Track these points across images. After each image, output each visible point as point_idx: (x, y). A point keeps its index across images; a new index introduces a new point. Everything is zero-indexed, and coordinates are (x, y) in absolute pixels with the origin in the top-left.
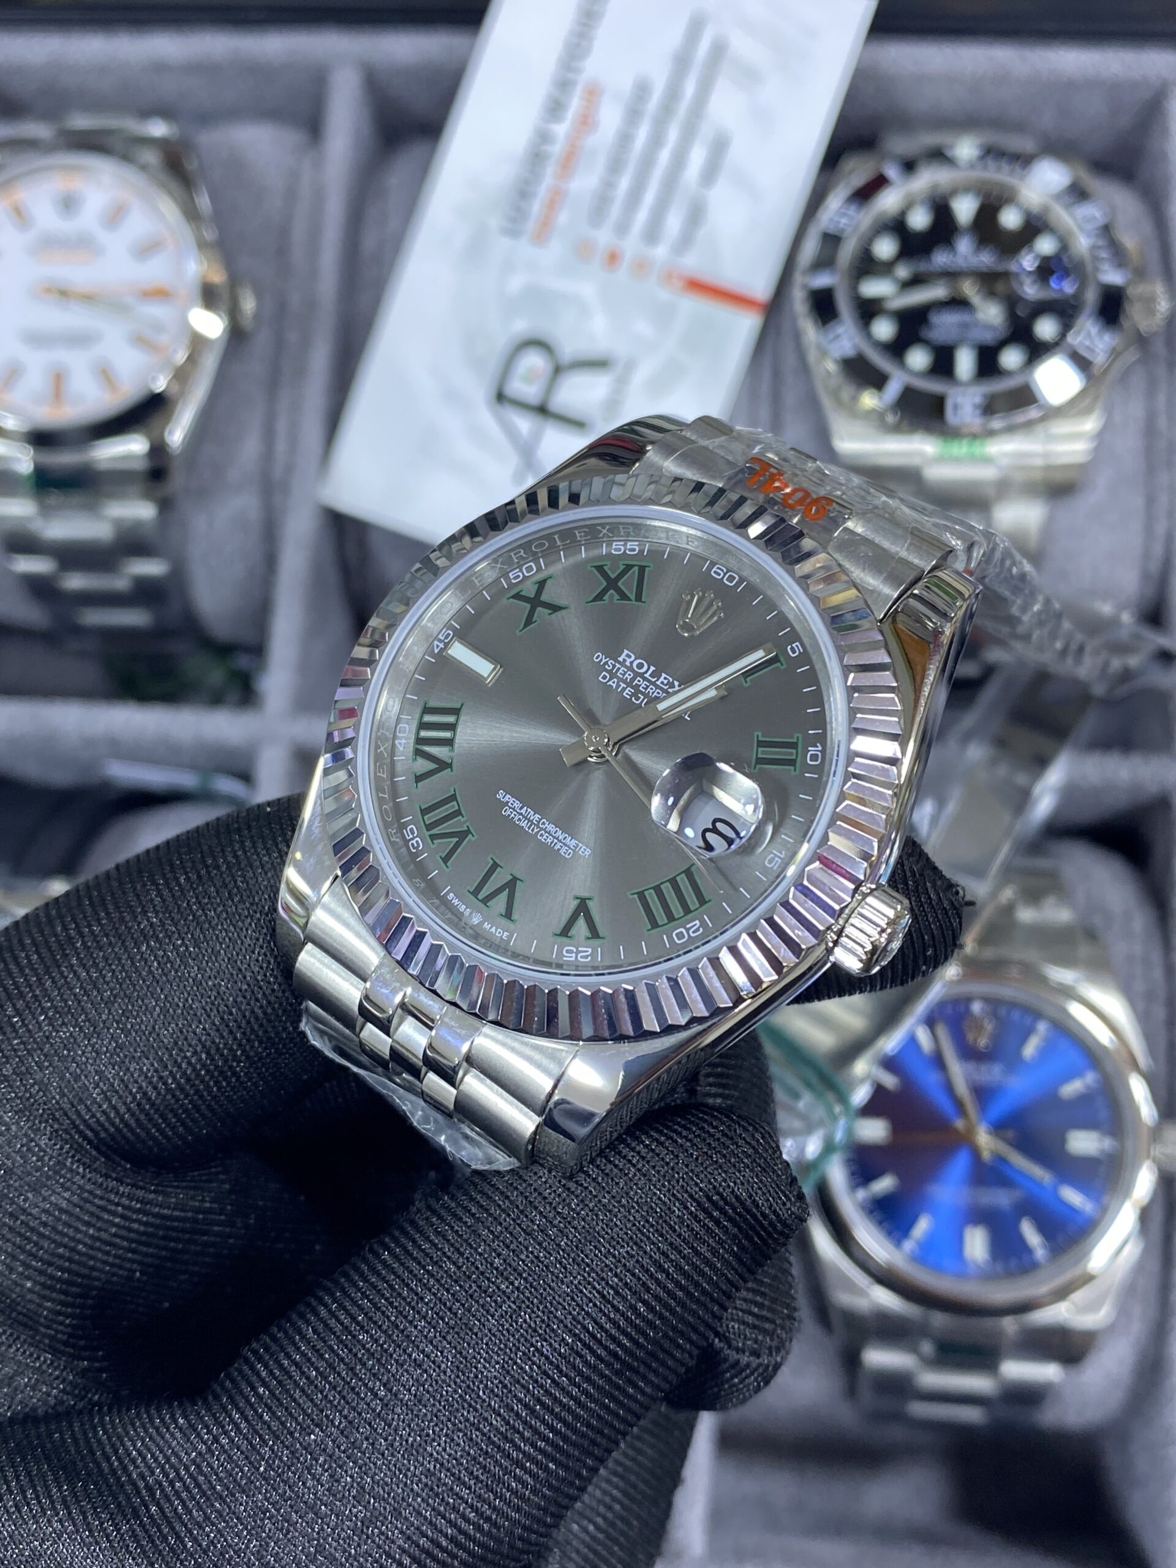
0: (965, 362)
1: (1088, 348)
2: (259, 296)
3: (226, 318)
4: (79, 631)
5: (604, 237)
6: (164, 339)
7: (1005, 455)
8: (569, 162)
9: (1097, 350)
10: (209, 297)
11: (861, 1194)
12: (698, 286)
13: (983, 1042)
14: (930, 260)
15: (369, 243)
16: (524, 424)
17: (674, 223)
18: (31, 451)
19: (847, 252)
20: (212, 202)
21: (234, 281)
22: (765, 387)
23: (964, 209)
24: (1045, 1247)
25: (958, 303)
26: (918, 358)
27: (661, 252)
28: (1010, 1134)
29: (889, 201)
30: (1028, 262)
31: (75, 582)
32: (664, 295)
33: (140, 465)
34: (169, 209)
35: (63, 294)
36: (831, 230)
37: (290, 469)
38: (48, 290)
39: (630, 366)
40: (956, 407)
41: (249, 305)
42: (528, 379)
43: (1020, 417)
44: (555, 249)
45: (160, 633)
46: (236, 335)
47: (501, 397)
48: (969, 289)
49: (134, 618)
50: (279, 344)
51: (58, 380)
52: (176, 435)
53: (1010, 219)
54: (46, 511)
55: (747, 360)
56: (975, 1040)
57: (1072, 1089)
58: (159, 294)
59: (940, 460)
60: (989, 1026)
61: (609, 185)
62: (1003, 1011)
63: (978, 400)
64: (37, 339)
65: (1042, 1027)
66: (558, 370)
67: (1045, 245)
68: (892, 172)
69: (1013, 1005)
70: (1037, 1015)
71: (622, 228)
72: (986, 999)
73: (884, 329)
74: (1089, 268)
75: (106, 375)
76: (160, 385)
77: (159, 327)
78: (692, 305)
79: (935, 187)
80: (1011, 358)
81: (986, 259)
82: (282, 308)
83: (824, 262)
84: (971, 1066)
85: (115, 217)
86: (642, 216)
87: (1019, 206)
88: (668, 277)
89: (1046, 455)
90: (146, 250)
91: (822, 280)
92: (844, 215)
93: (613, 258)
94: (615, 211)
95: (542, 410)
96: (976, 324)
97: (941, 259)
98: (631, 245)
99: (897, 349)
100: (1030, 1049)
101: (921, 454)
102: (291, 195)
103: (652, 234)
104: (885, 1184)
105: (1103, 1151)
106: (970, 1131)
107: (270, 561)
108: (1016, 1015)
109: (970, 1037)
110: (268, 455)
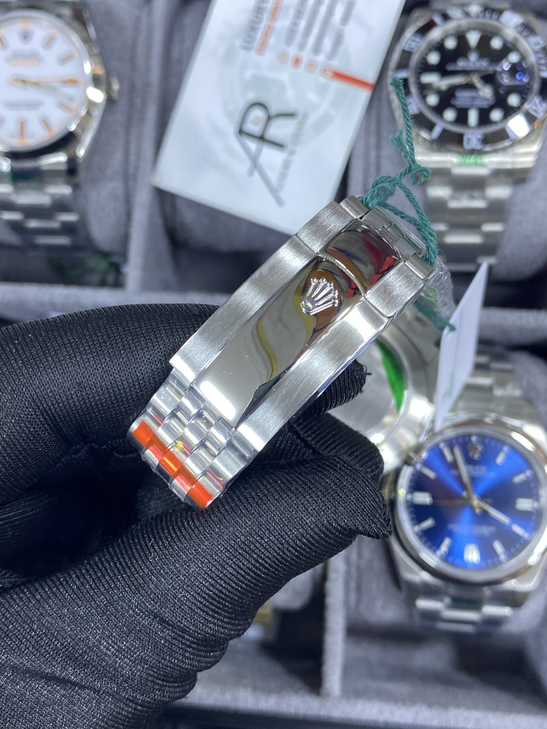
0: (473, 117)
1: (534, 110)
2: (121, 82)
3: (105, 93)
4: (36, 247)
5: (292, 51)
6: (74, 105)
7: (492, 163)
8: (275, 13)
9: (540, 112)
10: (96, 81)
11: (417, 528)
12: (339, 76)
13: (476, 456)
14: (456, 64)
15: (175, 53)
16: (253, 145)
17: (328, 43)
18: (9, 161)
19: (415, 59)
20: (96, 33)
21: (108, 74)
22: (373, 127)
23: (473, 38)
24: (505, 554)
25: (470, 86)
26: (450, 115)
27: (321, 58)
28: (489, 500)
29: (435, 34)
30: (506, 66)
31: (33, 224)
32: (322, 80)
33: (64, 168)
34: (76, 38)
35: (24, 82)
36: (406, 49)
37: (137, 168)
38: (17, 80)
39: (306, 116)
40: (469, 140)
41: (116, 86)
42: (255, 123)
43: (500, 145)
44: (269, 56)
45: (75, 248)
46: (110, 101)
47: (241, 132)
48: (476, 80)
49: (63, 241)
50: (131, 105)
51: (22, 125)
52: (81, 152)
53: (496, 44)
54: (17, 190)
55: (364, 112)
56: (473, 455)
57: (519, 479)
58: (72, 82)
59: (460, 165)
60: (480, 448)
61: (295, 24)
62: (487, 441)
63: (479, 136)
64: (12, 105)
65: (506, 449)
66: (269, 118)
67: (514, 58)
68: (437, 19)
69: (492, 438)
70: (504, 443)
71: (302, 46)
72: (479, 435)
73: (433, 100)
74: (536, 69)
75: (46, 123)
76: (73, 128)
77: (71, 99)
78: (336, 85)
79: (459, 26)
80: (496, 115)
81: (484, 64)
82: (132, 87)
83: (403, 65)
84: (471, 468)
85: (49, 43)
86: (311, 40)
87: (501, 36)
88: (324, 71)
89: (513, 163)
90: (64, 60)
91: (403, 74)
92: (413, 41)
93: (297, 61)
94: (298, 37)
95: (262, 138)
96: (479, 97)
97: (461, 64)
98: (306, 55)
99: (439, 110)
100: (500, 459)
101: (451, 162)
102: (137, 29)
103: (317, 49)
104: (428, 523)
105: (534, 508)
106: (469, 498)
107: (129, 215)
108: (493, 443)
109: (471, 454)
110: (126, 161)
